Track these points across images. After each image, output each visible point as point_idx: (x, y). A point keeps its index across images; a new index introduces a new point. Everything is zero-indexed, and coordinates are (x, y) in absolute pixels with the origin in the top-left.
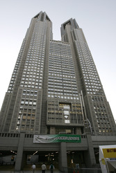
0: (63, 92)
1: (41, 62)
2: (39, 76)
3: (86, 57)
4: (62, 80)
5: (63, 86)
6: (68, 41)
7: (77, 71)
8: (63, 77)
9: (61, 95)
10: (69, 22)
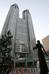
0: (22, 40)
1: (14, 27)
2: (13, 33)
3: (31, 27)
4: (22, 35)
5: (22, 38)
6: (25, 19)
7: (28, 32)
8: (22, 34)
9: (21, 41)
10: (26, 11)
